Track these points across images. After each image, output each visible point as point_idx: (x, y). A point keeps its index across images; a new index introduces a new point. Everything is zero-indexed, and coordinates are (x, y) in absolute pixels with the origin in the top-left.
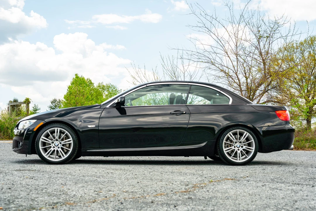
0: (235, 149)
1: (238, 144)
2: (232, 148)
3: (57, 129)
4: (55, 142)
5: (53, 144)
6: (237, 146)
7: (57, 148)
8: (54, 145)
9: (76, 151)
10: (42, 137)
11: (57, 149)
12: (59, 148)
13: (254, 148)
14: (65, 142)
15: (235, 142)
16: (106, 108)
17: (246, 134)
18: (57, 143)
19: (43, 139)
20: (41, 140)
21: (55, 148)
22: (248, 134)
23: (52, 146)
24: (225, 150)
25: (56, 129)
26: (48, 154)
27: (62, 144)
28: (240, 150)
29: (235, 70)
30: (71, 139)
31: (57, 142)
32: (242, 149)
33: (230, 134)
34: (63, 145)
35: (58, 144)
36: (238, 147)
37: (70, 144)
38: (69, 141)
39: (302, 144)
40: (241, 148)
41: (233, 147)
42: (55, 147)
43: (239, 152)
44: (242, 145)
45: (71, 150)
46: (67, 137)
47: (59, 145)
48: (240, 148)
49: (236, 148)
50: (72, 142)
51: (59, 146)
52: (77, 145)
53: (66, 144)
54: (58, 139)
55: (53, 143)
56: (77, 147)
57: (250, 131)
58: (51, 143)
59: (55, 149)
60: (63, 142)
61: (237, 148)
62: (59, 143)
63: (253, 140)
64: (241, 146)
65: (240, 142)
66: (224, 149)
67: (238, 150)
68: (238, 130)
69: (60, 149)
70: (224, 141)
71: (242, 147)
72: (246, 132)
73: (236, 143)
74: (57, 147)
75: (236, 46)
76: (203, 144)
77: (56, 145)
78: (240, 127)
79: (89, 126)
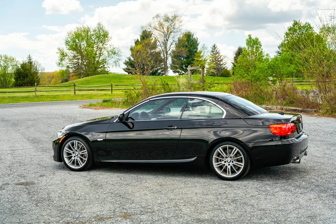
1: (229, 159)
2: (222, 163)
3: (76, 142)
6: (227, 161)
7: (77, 157)
8: (75, 155)
10: (65, 148)
13: (243, 164)
14: (84, 152)
15: (224, 157)
20: (65, 150)
22: (237, 149)
24: (215, 165)
25: (74, 141)
26: (70, 161)
27: (80, 154)
30: (86, 150)
31: (77, 152)
33: (220, 150)
36: (228, 161)
37: (86, 155)
40: (231, 163)
43: (229, 167)
45: (86, 160)
47: (78, 155)
49: (227, 163)
50: (87, 153)
53: (82, 155)
54: (77, 150)
55: (74, 153)
57: (239, 147)
58: (72, 153)
59: (75, 158)
61: (228, 163)
63: (242, 156)
64: (231, 161)
65: (231, 157)
67: (229, 165)
68: (227, 146)
69: (79, 159)
70: (214, 157)
71: (233, 162)
72: (235, 148)
73: (227, 157)
76: (193, 159)
77: (76, 155)
78: (229, 143)
79: (99, 140)
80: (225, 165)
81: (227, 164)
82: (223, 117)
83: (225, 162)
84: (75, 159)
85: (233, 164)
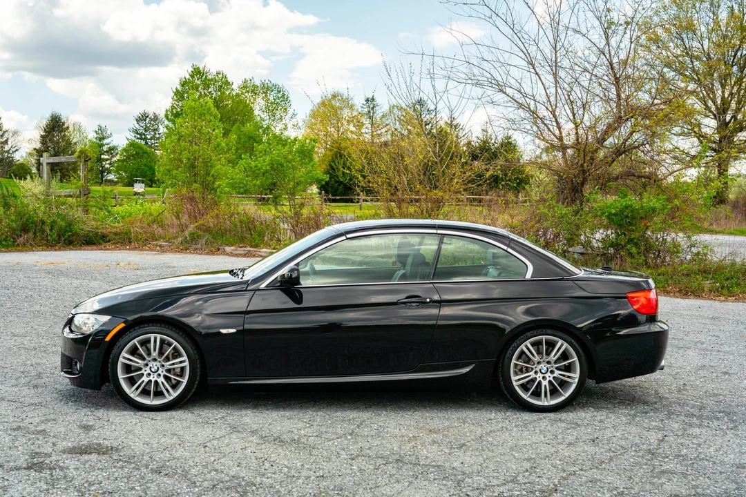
0: (537, 376)
1: (544, 367)
2: (530, 376)
3: (155, 338)
4: (150, 365)
5: (148, 368)
6: (540, 370)
7: (155, 376)
8: (148, 371)
9: (197, 383)
10: (124, 354)
11: (156, 378)
12: (159, 375)
13: (577, 375)
14: (173, 364)
15: (536, 363)
16: (259, 290)
17: (562, 345)
18: (155, 366)
19: (125, 358)
20: (121, 360)
21: (152, 376)
22: (566, 345)
23: (145, 373)
24: (516, 380)
25: (152, 336)
26: (137, 389)
27: (166, 368)
28: (548, 379)
29: (550, 104)
30: (185, 358)
31: (154, 363)
32: (552, 376)
33: (526, 346)
34: (169, 371)
35: (158, 368)
36: (543, 371)
37: (183, 369)
38: (181, 362)
39: (696, 284)
40: (549, 374)
41: (532, 373)
42: (152, 373)
43: (545, 383)
44: (552, 369)
45: (185, 381)
46: (176, 354)
47: (161, 369)
48: (547, 376)
49: (539, 374)
50: (187, 364)
51: (160, 372)
52: (199, 370)
53: (174, 369)
54: (157, 357)
55: (147, 365)
56: (199, 374)
57: (569, 339)
58: (142, 367)
59: (151, 378)
60: (168, 365)
61: (542, 376)
62: (159, 365)
63: (576, 359)
64: (550, 370)
65: (548, 363)
66: (514, 378)
67: (544, 378)
68: (544, 337)
69: (161, 380)
70: (514, 361)
71: (552, 372)
72: (560, 342)
73: (539, 363)
74: (156, 374)
75: (555, 48)
76: (467, 370)
77: (153, 370)
78: (549, 331)
79: (224, 331)
80: (536, 378)
81: (539, 377)
82: (528, 276)
83: (536, 372)
84: (150, 381)
85: (554, 378)
